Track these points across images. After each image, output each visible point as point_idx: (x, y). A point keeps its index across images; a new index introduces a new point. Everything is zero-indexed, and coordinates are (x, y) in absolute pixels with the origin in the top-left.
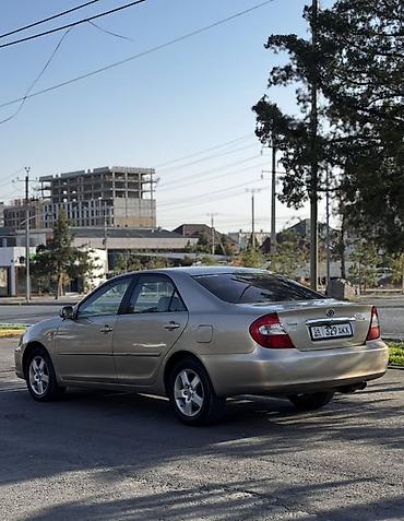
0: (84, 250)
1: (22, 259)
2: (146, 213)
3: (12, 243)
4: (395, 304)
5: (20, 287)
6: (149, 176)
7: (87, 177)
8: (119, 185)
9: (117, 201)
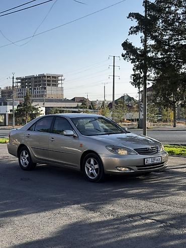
0: (36, 107)
1: (11, 111)
2: (60, 93)
3: (6, 104)
4: (167, 130)
5: (10, 122)
6: (61, 78)
7: (36, 78)
8: (49, 81)
9: (48, 87)
